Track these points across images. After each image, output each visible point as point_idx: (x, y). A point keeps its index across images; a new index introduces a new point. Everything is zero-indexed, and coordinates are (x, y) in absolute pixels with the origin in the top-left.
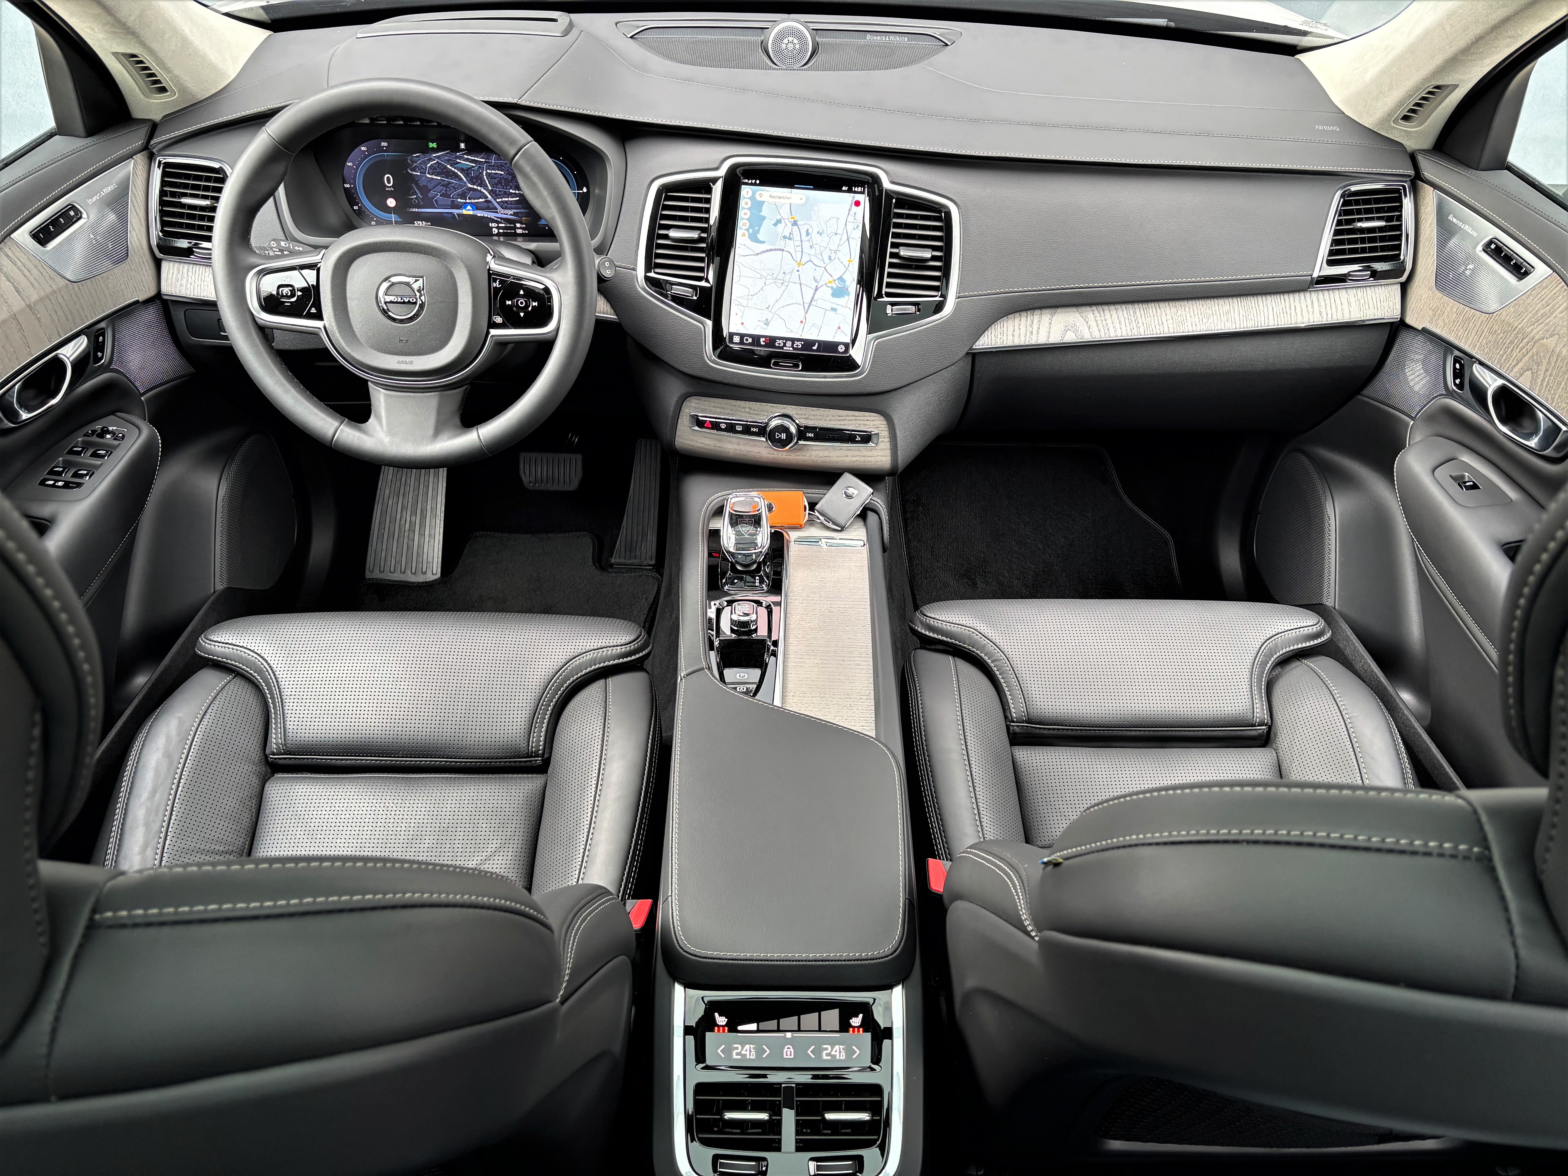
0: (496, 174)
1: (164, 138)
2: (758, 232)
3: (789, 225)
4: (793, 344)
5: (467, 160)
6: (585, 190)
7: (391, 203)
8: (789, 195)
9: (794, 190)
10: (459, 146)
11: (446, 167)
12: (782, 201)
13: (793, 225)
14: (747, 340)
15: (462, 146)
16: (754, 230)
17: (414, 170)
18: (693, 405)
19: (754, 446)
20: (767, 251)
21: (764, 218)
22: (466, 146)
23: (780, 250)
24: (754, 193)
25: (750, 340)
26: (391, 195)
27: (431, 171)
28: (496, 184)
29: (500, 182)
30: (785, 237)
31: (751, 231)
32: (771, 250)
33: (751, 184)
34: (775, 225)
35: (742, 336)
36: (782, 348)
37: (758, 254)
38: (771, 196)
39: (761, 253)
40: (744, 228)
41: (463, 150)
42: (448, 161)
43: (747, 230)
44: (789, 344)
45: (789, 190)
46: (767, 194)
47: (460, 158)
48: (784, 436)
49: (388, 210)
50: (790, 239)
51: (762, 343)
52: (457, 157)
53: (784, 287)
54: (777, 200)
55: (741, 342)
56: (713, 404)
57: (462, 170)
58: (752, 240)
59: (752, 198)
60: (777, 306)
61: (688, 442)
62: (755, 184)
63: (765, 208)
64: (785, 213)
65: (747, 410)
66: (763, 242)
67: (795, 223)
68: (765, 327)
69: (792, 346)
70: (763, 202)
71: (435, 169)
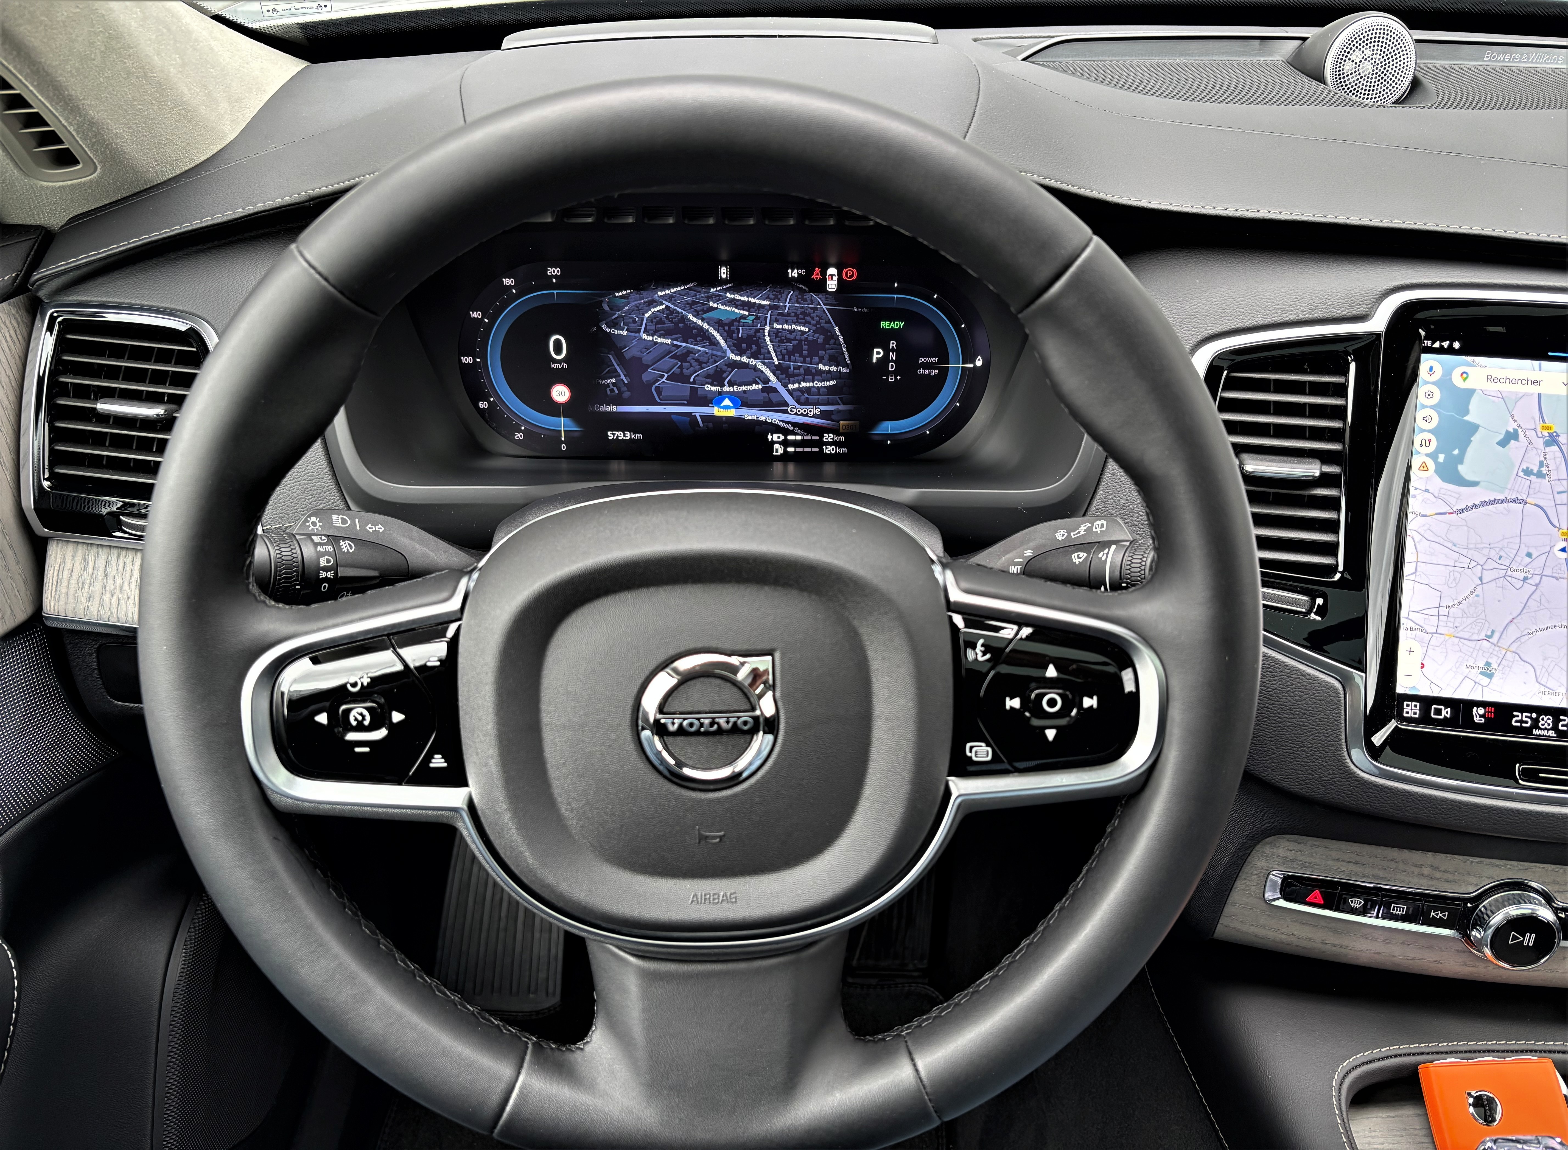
0: (791, 332)
1: (62, 265)
2: (1460, 459)
3: (1540, 443)
4: (1556, 721)
5: (733, 302)
6: (979, 363)
7: (561, 393)
8: (1535, 375)
9: (1545, 364)
10: (717, 272)
11: (684, 319)
12: (1519, 388)
13: (1547, 444)
14: (1438, 712)
15: (724, 272)
16: (1449, 456)
17: (615, 324)
18: (1282, 852)
19: (1431, 948)
20: (1484, 504)
21: (1474, 428)
22: (732, 273)
23: (1515, 501)
24: (1448, 373)
25: (1446, 713)
26: (560, 377)
27: (652, 327)
28: (790, 353)
29: (798, 349)
30: (1528, 472)
31: (1441, 458)
32: (1491, 503)
33: (1441, 351)
34: (1503, 443)
35: (1426, 702)
36: (1528, 732)
37: (1461, 511)
38: (1489, 378)
39: (1468, 509)
40: (1424, 450)
41: (724, 282)
42: (690, 306)
43: (1433, 456)
44: (1546, 721)
45: (1536, 363)
46: (1484, 373)
47: (717, 298)
48: (1530, 939)
49: (554, 409)
50: (1540, 475)
51: (1477, 720)
52: (710, 298)
53: (1528, 589)
54: (1507, 387)
55: (1425, 719)
56: (1334, 854)
57: (719, 325)
58: (1445, 479)
59: (1445, 383)
60: (1513, 632)
61: (1253, 929)
62: (1450, 351)
63: (1474, 404)
64: (1527, 416)
65: (1426, 871)
66: (1475, 484)
67: (1552, 440)
68: (1485, 680)
69: (1555, 728)
70: (1471, 392)
71: (661, 322)
